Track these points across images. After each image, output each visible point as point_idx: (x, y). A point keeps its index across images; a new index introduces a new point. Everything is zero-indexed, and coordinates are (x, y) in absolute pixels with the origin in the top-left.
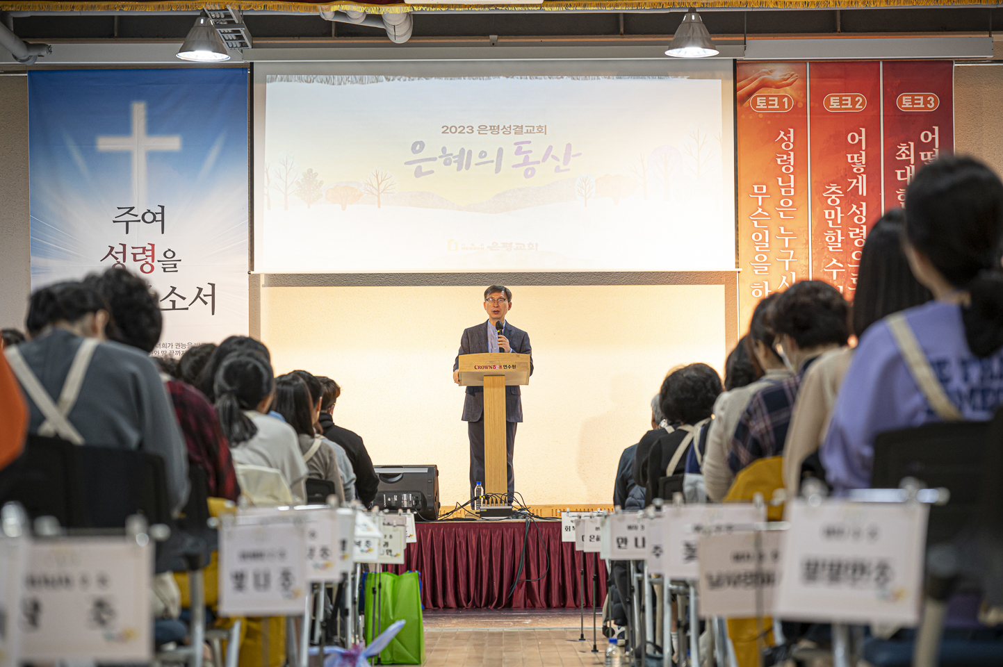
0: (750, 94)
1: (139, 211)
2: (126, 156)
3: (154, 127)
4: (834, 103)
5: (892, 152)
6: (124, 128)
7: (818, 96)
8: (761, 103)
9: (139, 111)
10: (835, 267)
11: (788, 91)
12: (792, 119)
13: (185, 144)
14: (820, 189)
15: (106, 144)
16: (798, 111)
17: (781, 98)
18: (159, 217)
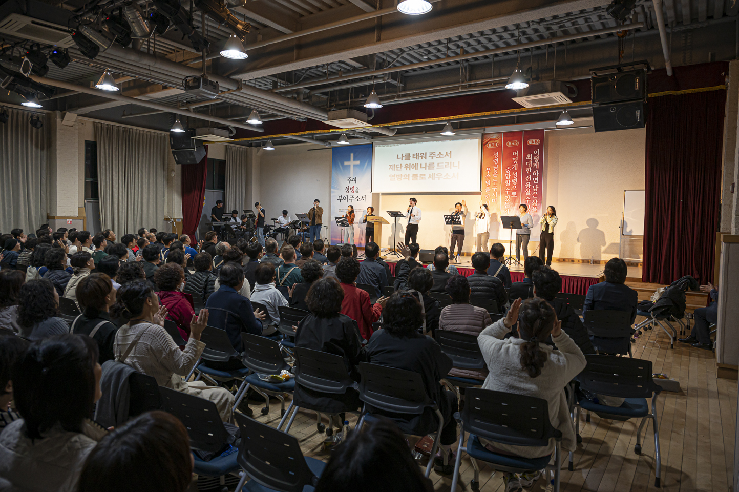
0: (487, 143)
1: (351, 179)
2: (349, 166)
3: (355, 159)
4: (509, 144)
5: (525, 157)
6: (349, 160)
7: (505, 142)
8: (490, 145)
9: (352, 155)
10: (508, 190)
11: (497, 141)
12: (498, 149)
13: (361, 163)
14: (504, 168)
15: (346, 163)
16: (500, 146)
17: (495, 143)
18: (355, 180)
